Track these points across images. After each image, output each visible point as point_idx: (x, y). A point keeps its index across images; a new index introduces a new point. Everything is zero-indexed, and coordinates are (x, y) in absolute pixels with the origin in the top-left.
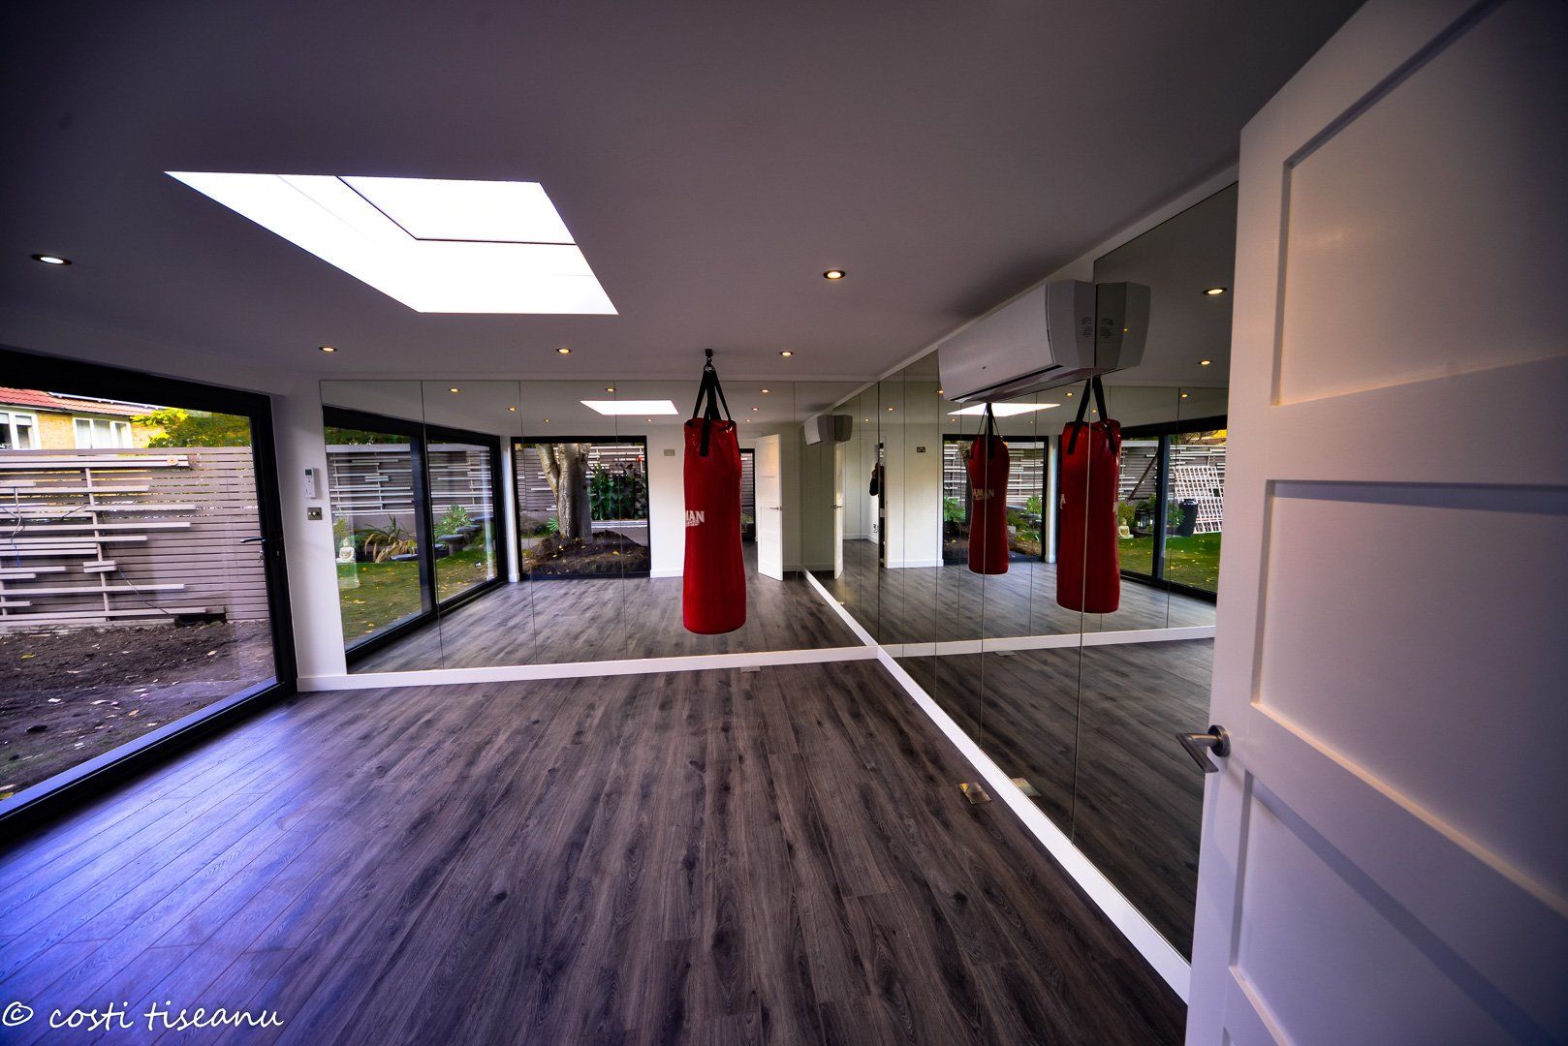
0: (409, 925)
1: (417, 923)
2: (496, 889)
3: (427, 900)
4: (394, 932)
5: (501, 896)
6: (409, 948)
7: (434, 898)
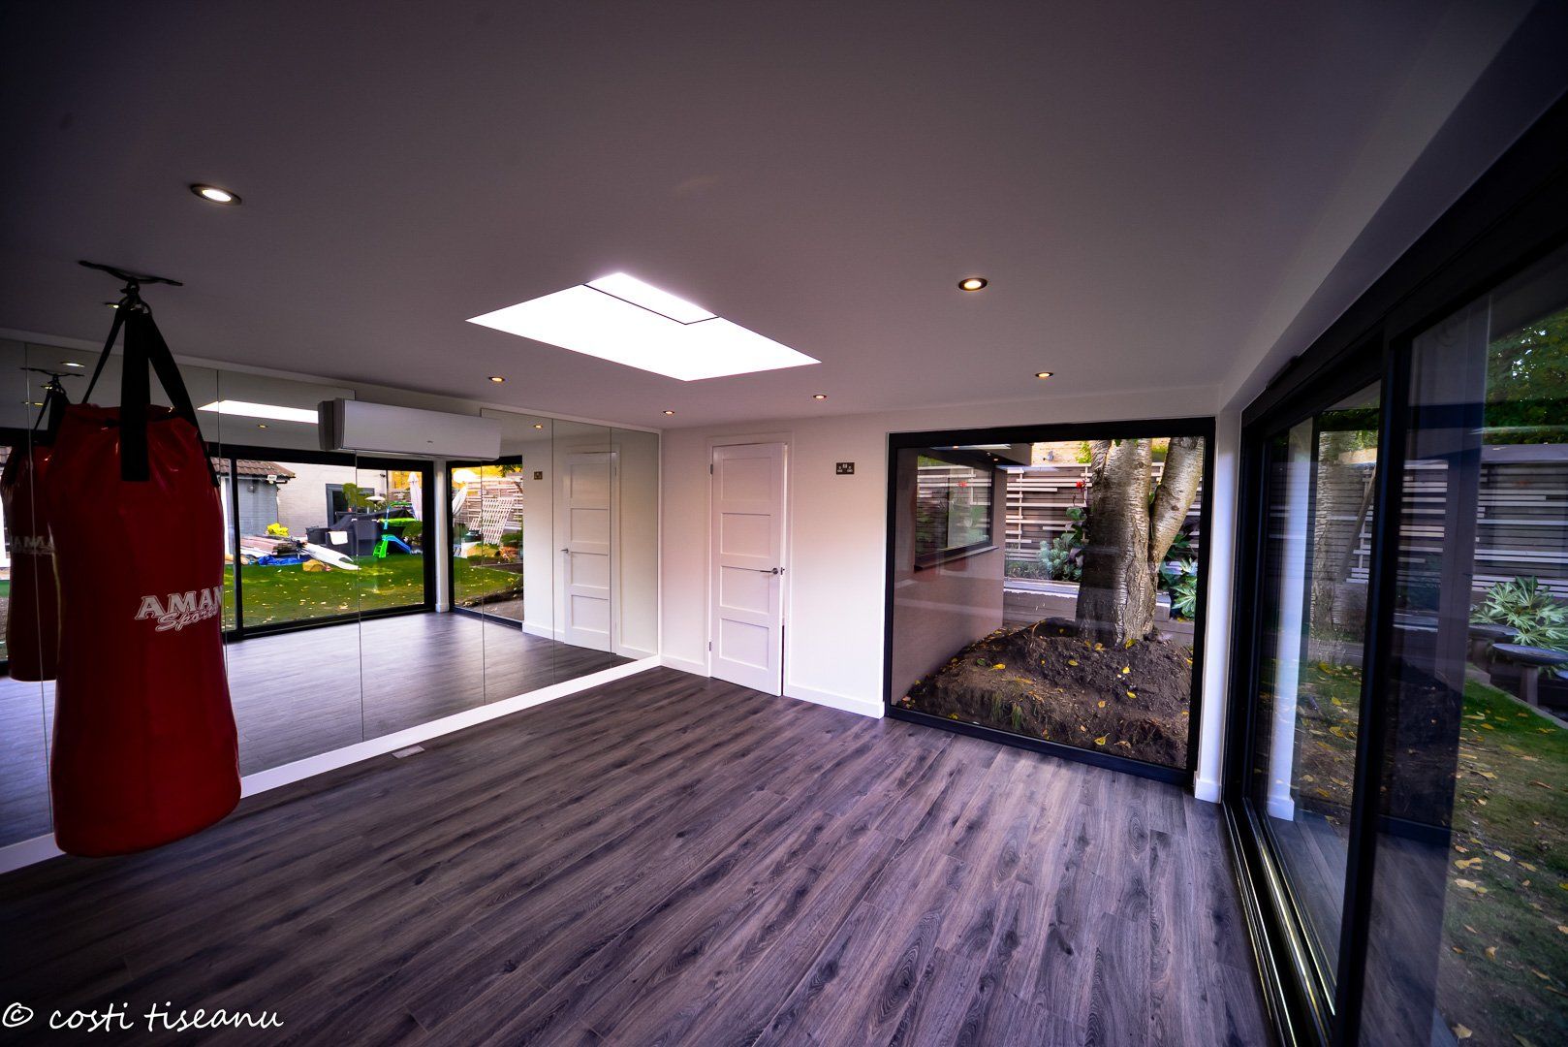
0: (736, 844)
1: (732, 843)
2: (681, 841)
3: (721, 856)
4: (746, 845)
5: (680, 835)
6: (741, 830)
7: (716, 856)
